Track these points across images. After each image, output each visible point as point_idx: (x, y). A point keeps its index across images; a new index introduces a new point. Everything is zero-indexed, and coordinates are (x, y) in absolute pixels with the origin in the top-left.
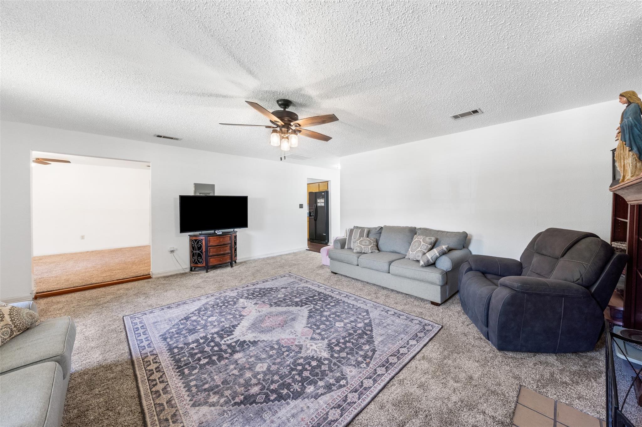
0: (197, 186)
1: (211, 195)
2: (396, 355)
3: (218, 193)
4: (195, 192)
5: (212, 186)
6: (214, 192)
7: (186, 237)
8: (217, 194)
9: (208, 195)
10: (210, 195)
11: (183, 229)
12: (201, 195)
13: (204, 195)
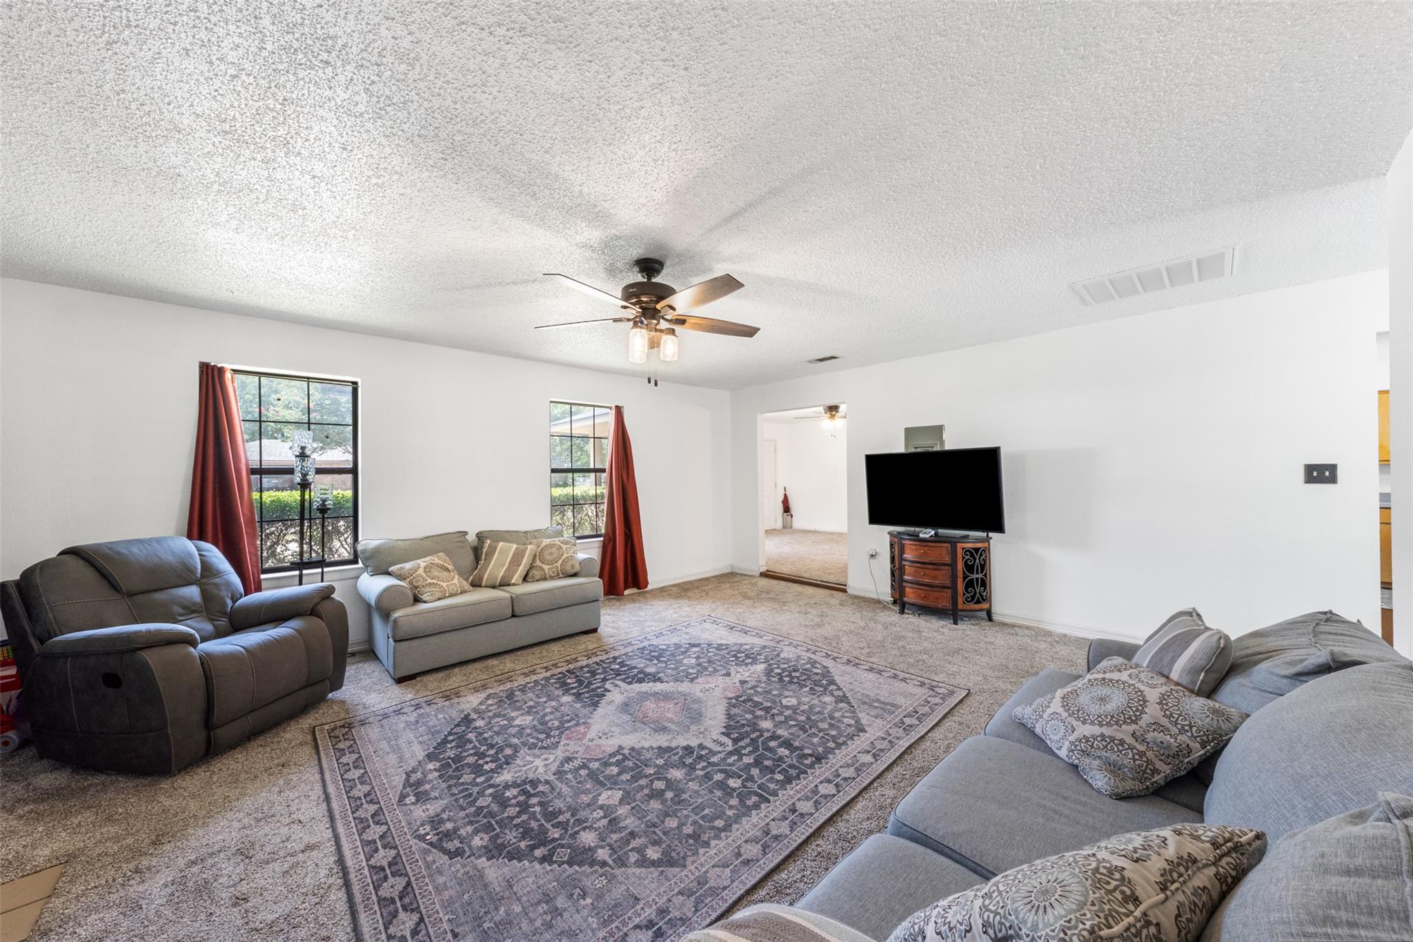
0: (910, 433)
1: (938, 448)
2: (401, 899)
3: (952, 442)
4: (907, 446)
5: (938, 430)
6: (942, 442)
7: (883, 534)
8: (949, 446)
9: (930, 449)
10: (935, 449)
11: (876, 516)
12: (919, 450)
13: (923, 450)
